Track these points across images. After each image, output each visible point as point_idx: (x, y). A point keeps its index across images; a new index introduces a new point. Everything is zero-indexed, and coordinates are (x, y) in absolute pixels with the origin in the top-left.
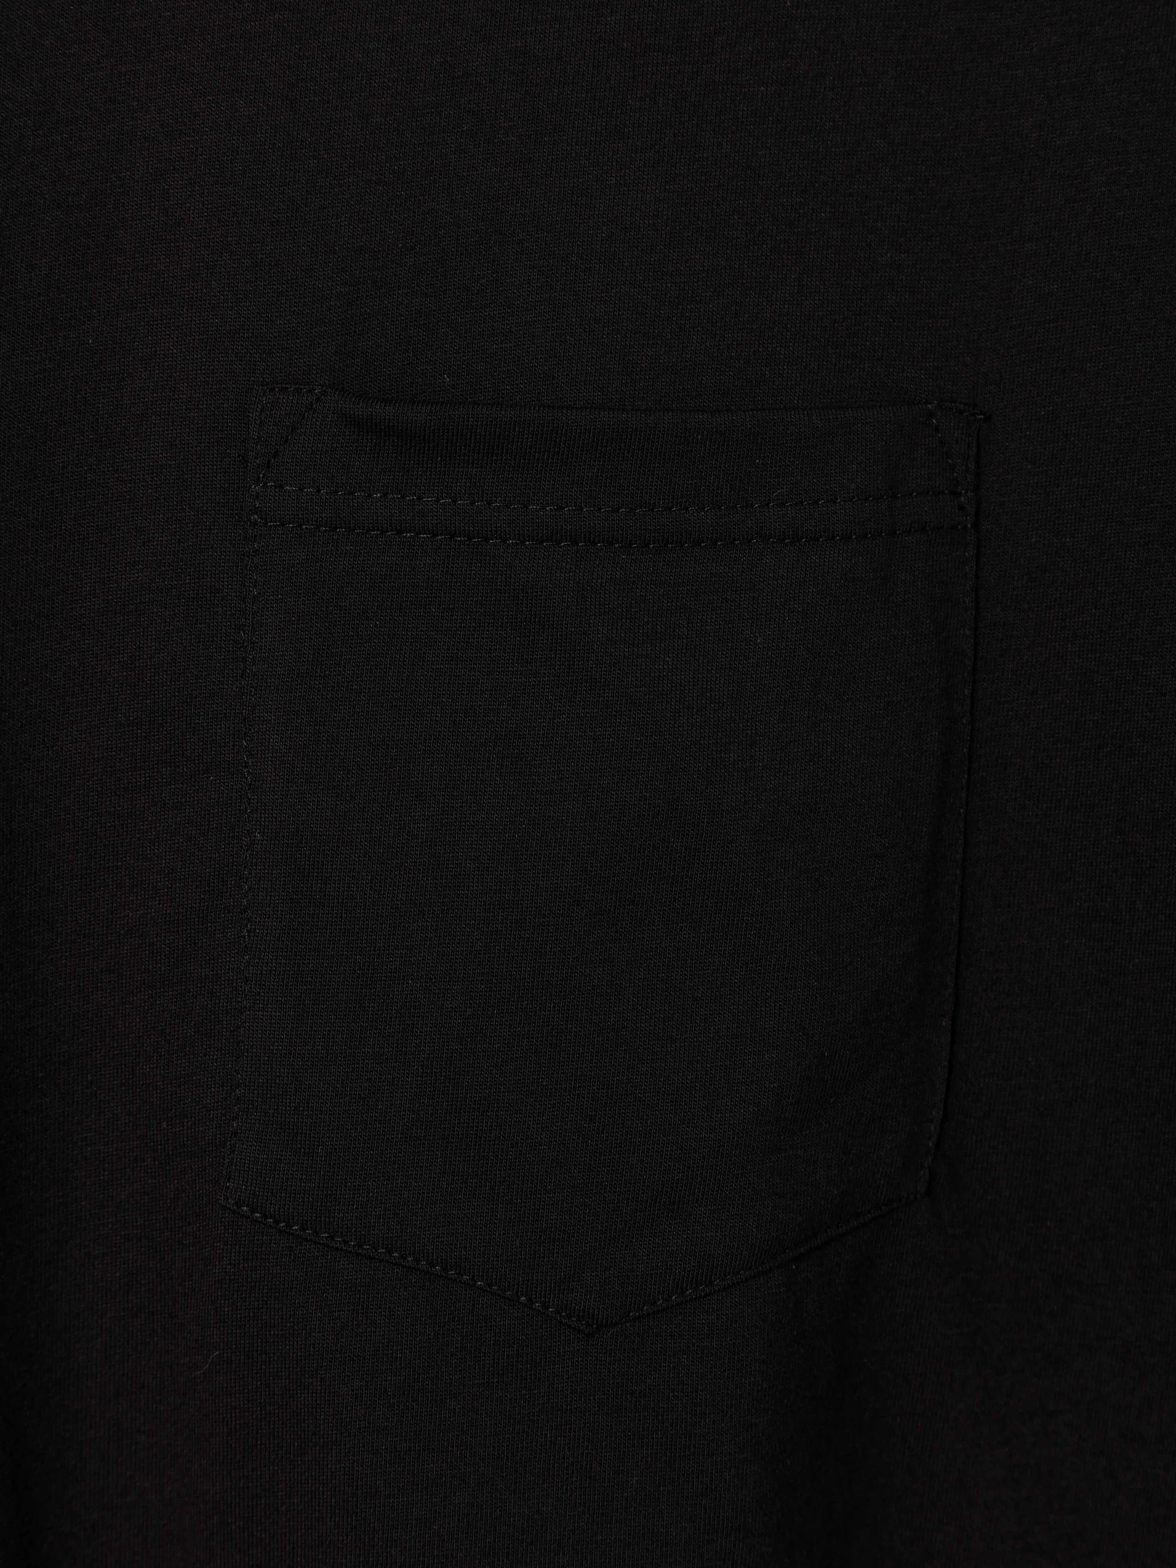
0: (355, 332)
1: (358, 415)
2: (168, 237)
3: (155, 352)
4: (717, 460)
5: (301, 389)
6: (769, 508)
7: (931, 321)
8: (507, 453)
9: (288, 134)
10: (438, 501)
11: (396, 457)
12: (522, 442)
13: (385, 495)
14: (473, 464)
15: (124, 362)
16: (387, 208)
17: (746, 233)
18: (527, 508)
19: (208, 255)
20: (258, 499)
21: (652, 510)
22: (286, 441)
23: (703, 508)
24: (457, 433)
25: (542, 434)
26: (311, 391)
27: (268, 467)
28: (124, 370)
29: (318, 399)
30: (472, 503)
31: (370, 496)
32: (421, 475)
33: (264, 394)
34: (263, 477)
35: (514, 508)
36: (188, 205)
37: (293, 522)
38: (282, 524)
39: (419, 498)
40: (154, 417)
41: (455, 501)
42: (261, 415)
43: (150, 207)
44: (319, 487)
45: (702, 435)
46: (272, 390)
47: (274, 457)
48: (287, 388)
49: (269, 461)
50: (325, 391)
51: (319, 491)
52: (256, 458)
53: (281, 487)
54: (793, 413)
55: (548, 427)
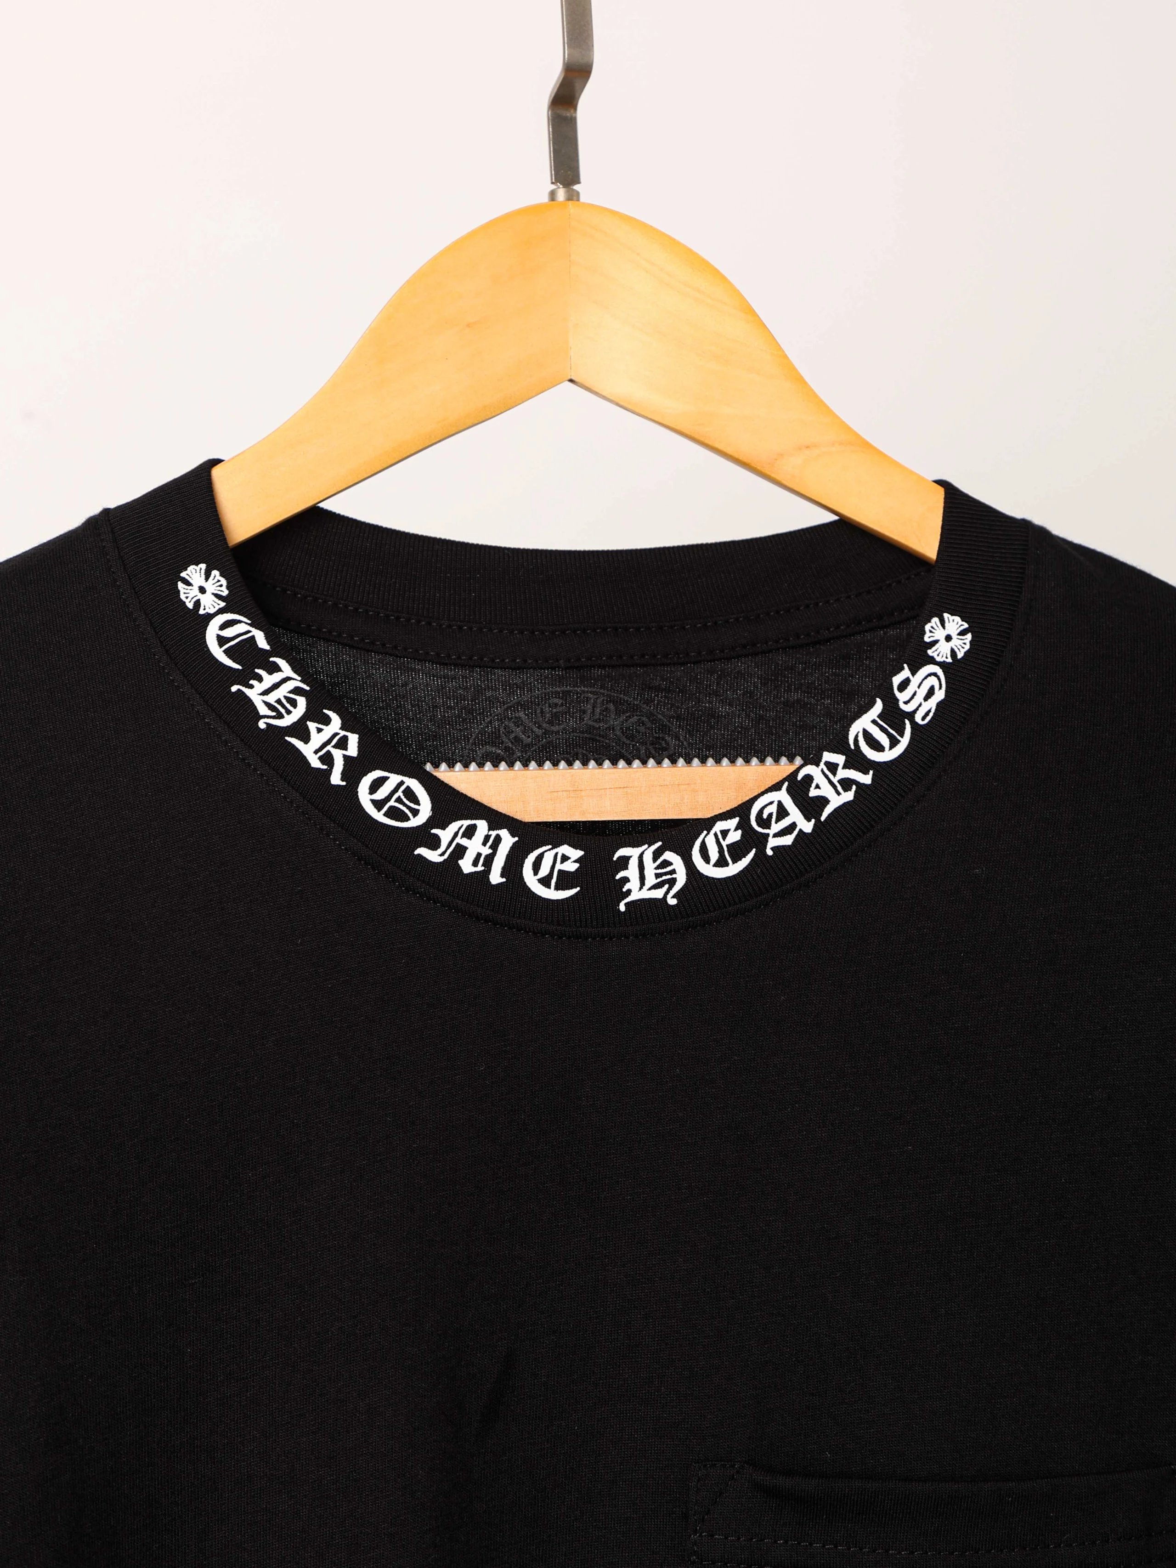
0: (763, 1422)
1: (767, 1485)
2: (631, 1355)
3: (622, 1436)
4: (1023, 1515)
5: (726, 1465)
6: (1060, 1547)
7: (1171, 1404)
8: (873, 1513)
9: (715, 1282)
10: (824, 1546)
11: (794, 1515)
12: (884, 1506)
13: (786, 1542)
14: (849, 1520)
15: (600, 1443)
16: (784, 1332)
17: (1038, 1346)
18: (888, 1552)
19: (659, 1368)
20: (696, 1544)
21: (977, 1553)
22: (715, 1503)
23: (1014, 1550)
24: (837, 1498)
25: (898, 1500)
26: (733, 1466)
27: (703, 1521)
28: (600, 1448)
29: (738, 1472)
30: (849, 1549)
31: (775, 1542)
32: (812, 1528)
33: (699, 1469)
34: (700, 1529)
35: (879, 1553)
36: (644, 1332)
37: (721, 1562)
38: (713, 1563)
39: (811, 1544)
40: (621, 1483)
41: (836, 1547)
42: (697, 1484)
43: (618, 1333)
44: (739, 1536)
45: (1012, 1498)
46: (705, 1466)
47: (707, 1514)
48: (716, 1464)
49: (703, 1518)
50: (742, 1466)
51: (739, 1539)
52: (695, 1515)
53: (713, 1536)
54: (1076, 1478)
55: (902, 1495)
